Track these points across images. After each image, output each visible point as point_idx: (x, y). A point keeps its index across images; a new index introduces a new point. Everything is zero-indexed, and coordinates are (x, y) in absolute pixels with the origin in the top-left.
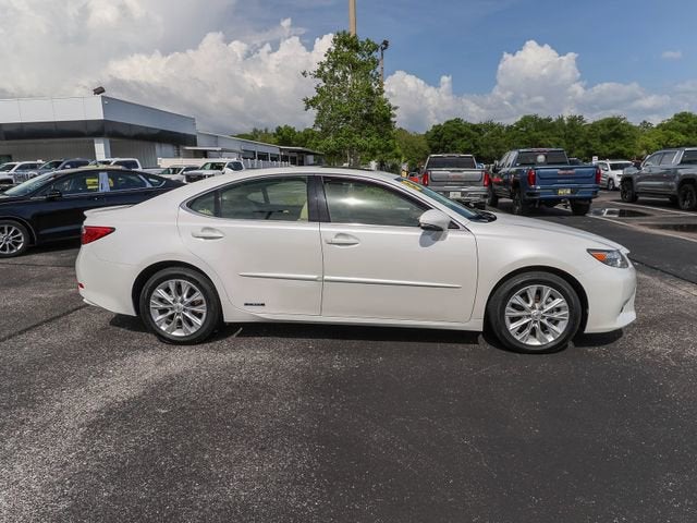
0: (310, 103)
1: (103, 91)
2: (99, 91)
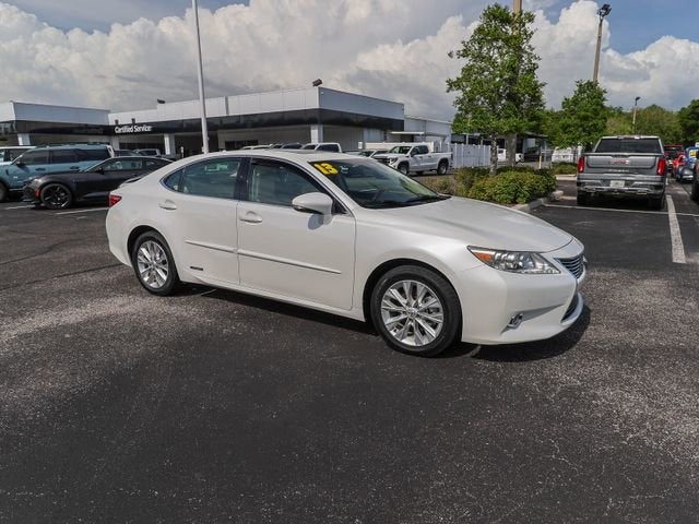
0: (452, 85)
1: (321, 83)
2: (317, 83)
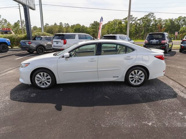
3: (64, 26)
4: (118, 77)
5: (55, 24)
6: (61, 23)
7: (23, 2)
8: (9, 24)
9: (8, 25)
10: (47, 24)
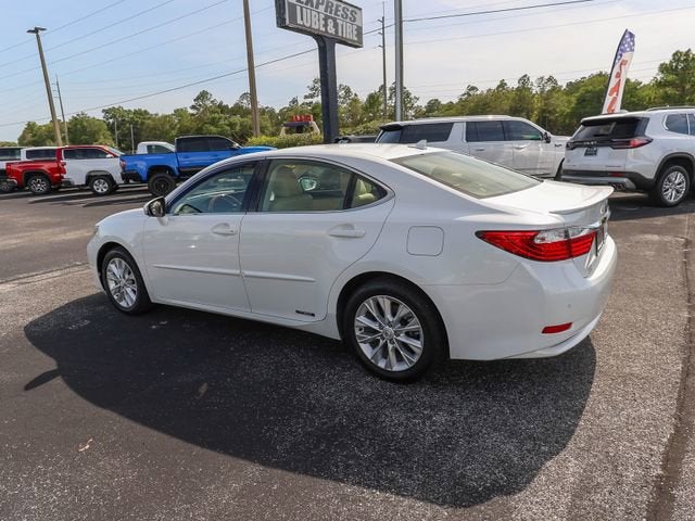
3: (536, 90)
4: (313, 315)
5: (502, 84)
6: (524, 79)
7: (313, 26)
8: (355, 100)
9: (350, 105)
10: (473, 88)
